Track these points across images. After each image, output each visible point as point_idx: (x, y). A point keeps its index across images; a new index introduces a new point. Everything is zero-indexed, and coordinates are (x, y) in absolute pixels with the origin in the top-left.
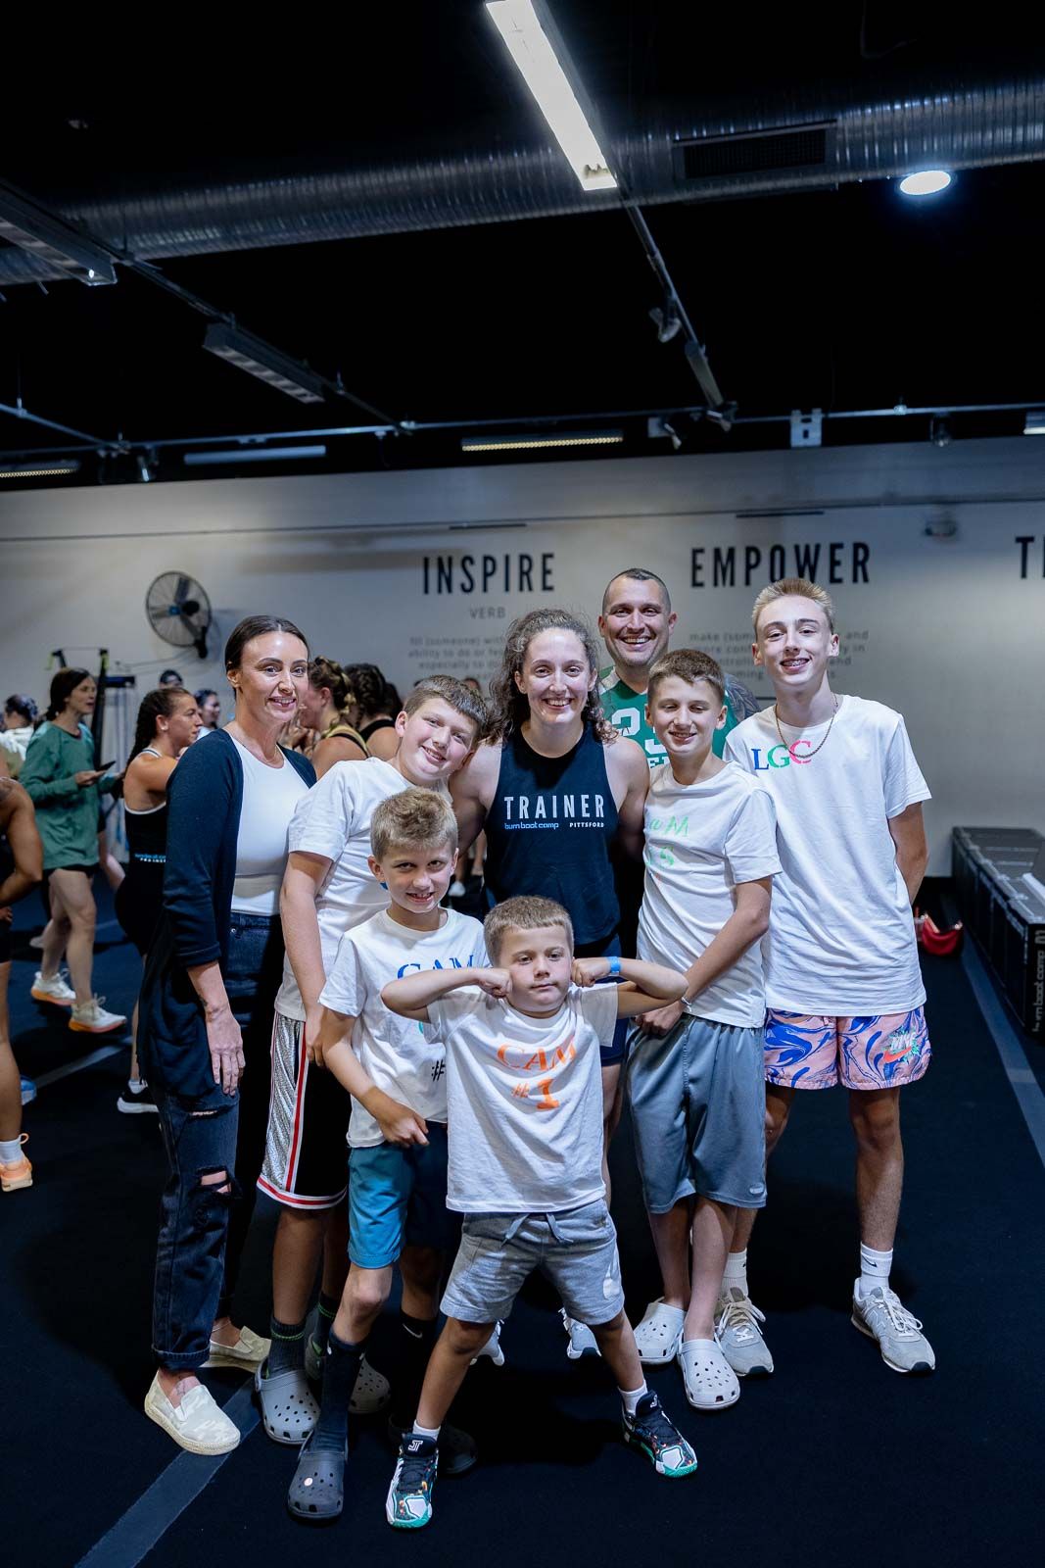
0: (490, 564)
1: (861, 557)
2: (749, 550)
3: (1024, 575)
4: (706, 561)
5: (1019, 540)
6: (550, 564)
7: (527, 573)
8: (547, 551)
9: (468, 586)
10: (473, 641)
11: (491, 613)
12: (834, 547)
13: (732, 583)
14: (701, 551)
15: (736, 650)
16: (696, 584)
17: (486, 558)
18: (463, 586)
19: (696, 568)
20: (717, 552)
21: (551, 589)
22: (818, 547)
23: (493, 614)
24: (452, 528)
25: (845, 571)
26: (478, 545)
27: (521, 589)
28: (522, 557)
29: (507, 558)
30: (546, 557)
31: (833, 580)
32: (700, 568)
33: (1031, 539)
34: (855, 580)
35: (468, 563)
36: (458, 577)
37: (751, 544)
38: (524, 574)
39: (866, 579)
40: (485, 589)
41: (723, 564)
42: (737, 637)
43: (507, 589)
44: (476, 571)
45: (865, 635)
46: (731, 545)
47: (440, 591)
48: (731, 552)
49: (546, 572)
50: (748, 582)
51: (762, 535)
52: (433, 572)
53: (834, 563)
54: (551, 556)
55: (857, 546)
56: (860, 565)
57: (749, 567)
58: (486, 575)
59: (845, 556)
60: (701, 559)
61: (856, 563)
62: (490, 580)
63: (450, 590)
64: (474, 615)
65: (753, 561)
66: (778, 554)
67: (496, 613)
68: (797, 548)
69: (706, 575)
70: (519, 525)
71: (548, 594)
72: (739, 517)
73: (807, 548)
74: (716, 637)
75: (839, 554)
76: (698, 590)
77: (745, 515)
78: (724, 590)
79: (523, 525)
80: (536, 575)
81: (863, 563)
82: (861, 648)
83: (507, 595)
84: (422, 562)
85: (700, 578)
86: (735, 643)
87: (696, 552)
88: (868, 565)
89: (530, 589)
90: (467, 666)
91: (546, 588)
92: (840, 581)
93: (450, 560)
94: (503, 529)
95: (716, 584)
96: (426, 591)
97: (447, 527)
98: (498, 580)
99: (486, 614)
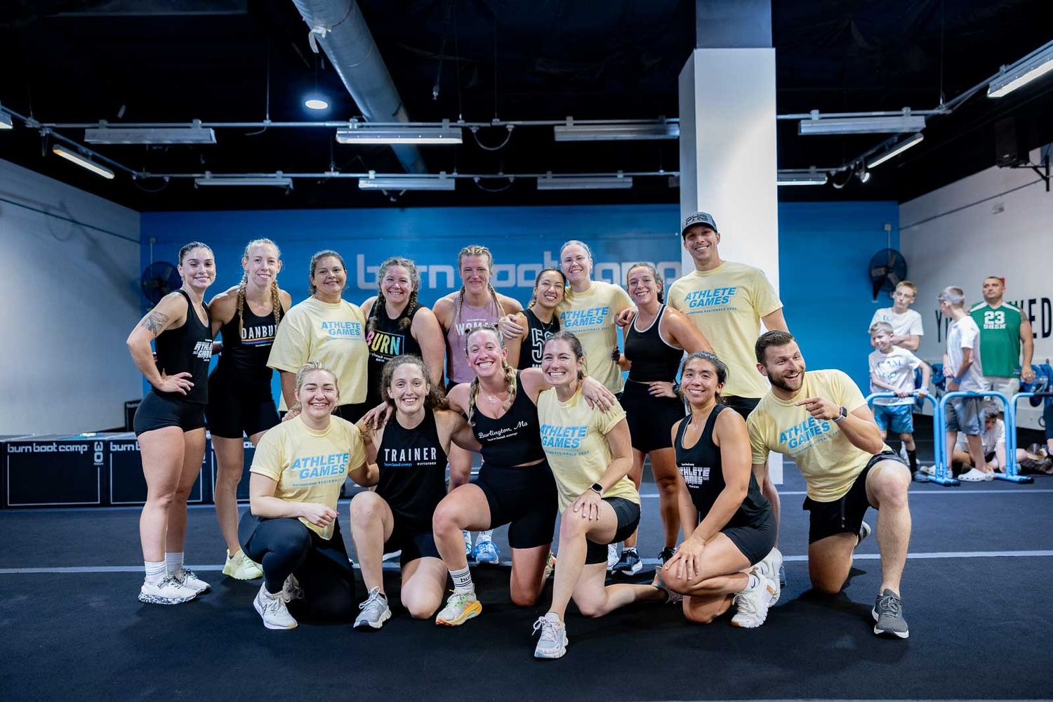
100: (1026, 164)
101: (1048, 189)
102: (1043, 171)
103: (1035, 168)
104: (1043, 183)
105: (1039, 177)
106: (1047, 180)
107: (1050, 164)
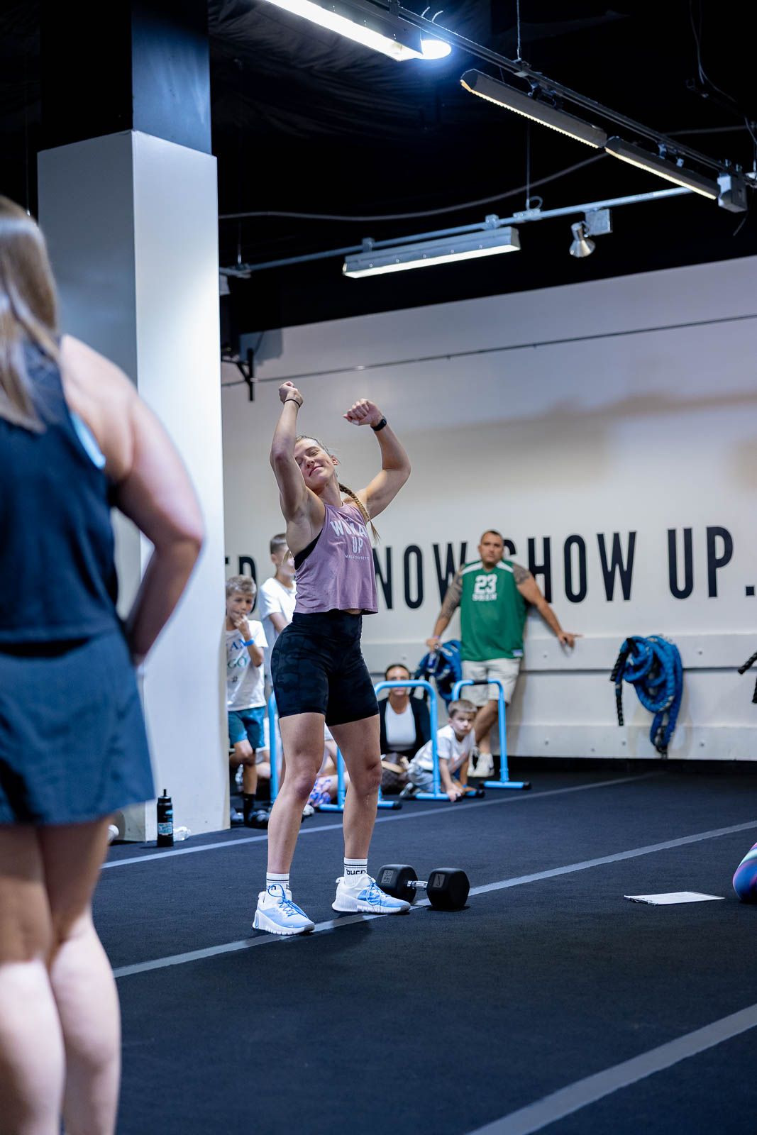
100: (231, 356)
101: (251, 398)
102: (246, 369)
103: (240, 365)
104: (245, 387)
105: (241, 377)
106: (251, 385)
107: (255, 362)
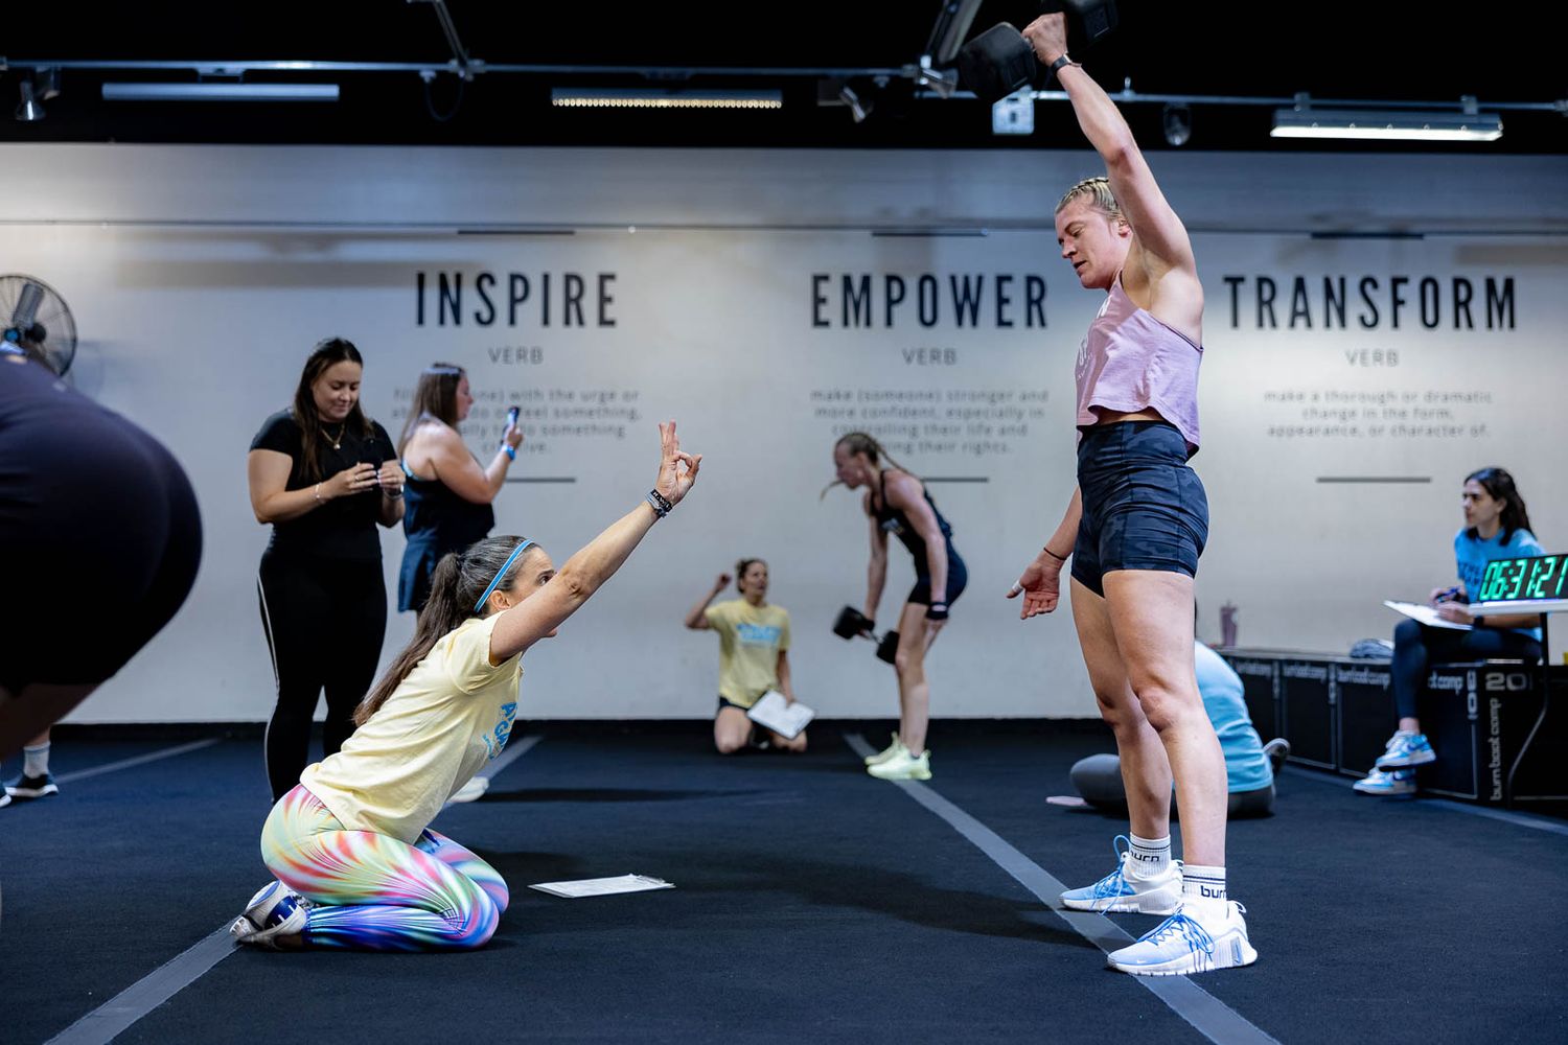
0: (519, 286)
1: (1036, 293)
2: (890, 279)
3: (1235, 324)
4: (832, 291)
5: (1228, 279)
6: (611, 288)
7: (577, 300)
8: (608, 270)
9: (485, 316)
10: (493, 396)
11: (521, 355)
12: (1002, 280)
13: (868, 323)
14: (826, 278)
15: (874, 413)
16: (818, 322)
17: (514, 278)
18: (478, 316)
19: (819, 301)
20: (847, 281)
21: (612, 323)
22: (980, 279)
23: (525, 356)
24: (461, 233)
25: (1016, 311)
26: (502, 258)
27: (567, 322)
28: (569, 278)
29: (546, 278)
30: (604, 278)
31: (1002, 323)
32: (824, 301)
33: (1241, 279)
34: (1029, 323)
35: (486, 283)
36: (471, 302)
37: (893, 271)
38: (572, 302)
39: (1043, 323)
40: (512, 321)
41: (856, 295)
42: (877, 396)
43: (546, 321)
44: (499, 295)
45: (1045, 396)
46: (866, 271)
47: (442, 321)
48: (866, 281)
49: (604, 300)
50: (889, 322)
51: (905, 259)
52: (432, 294)
53: (1002, 301)
54: (612, 277)
55: (1030, 280)
56: (1034, 303)
57: (890, 303)
58: (514, 301)
59: (1016, 292)
60: (825, 289)
61: (1030, 302)
62: (520, 309)
63: (457, 321)
64: (495, 359)
65: (895, 294)
66: (928, 286)
67: (529, 356)
68: (953, 279)
69: (832, 311)
70: (564, 231)
71: (607, 330)
72: (875, 235)
73: (967, 279)
74: (848, 396)
75: (1008, 290)
76: (821, 331)
77: (883, 232)
78: (856, 332)
79: (571, 233)
80: (590, 304)
81: (1038, 302)
82: (1040, 413)
83: (546, 330)
84: (415, 280)
85: (824, 314)
86: (871, 405)
87: (819, 279)
88: (1046, 304)
89: (581, 322)
90: (484, 432)
91: (604, 322)
92: (1009, 324)
93: (458, 278)
94: (537, 237)
95: (846, 323)
96: (421, 321)
97: (455, 230)
98: (530, 310)
99: (513, 356)
